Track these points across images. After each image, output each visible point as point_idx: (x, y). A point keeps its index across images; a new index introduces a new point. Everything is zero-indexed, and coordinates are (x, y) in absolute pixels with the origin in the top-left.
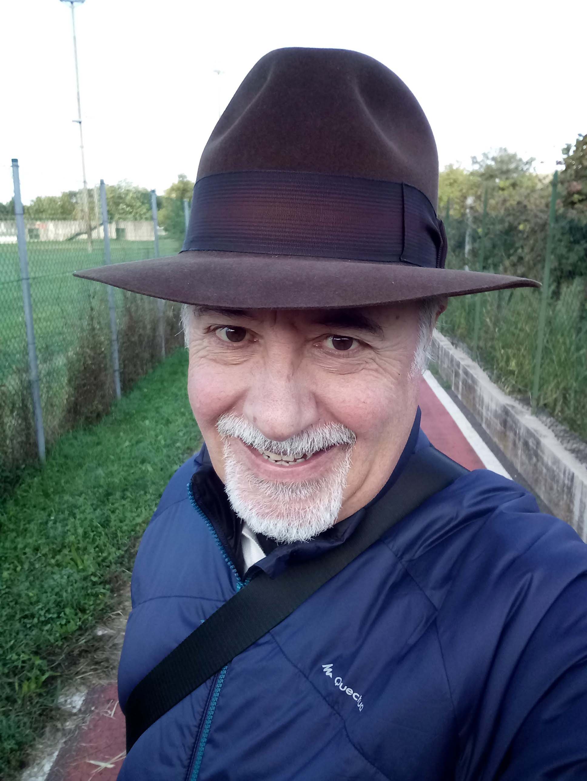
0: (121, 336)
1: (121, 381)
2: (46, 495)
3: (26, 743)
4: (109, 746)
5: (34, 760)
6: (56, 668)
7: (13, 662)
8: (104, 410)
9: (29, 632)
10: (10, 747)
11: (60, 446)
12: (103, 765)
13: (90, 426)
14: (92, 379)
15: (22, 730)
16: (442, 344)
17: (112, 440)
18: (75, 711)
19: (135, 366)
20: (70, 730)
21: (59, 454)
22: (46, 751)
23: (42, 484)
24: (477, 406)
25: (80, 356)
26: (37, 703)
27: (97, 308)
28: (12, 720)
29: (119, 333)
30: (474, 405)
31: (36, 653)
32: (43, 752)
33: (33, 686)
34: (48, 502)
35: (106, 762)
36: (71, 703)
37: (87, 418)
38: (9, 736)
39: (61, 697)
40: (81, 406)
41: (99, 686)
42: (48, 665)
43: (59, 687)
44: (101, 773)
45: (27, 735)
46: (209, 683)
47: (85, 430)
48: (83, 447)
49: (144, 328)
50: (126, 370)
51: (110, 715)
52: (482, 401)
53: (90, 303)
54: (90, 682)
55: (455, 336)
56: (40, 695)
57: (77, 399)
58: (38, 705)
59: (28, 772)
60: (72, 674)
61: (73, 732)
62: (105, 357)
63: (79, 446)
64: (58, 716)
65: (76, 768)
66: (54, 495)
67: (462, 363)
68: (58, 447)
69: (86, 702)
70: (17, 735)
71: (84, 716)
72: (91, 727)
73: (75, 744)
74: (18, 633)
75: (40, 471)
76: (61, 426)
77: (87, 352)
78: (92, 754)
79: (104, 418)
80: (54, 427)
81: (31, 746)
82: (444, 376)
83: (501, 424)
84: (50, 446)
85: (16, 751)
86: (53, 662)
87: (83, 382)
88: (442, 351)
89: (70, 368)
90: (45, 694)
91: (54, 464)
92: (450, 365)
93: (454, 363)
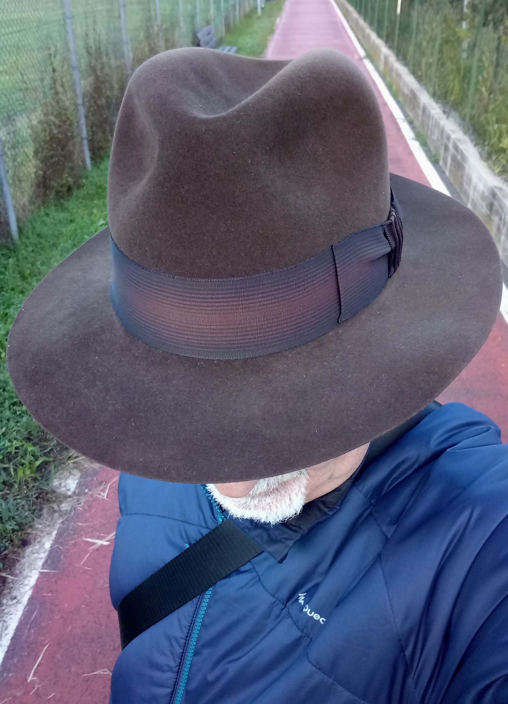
0: (86, 100)
1: (90, 150)
2: (24, 277)
3: (26, 524)
4: (104, 525)
5: (35, 539)
6: (49, 452)
7: (7, 448)
8: (74, 182)
9: (19, 420)
10: (11, 527)
11: (32, 224)
12: (99, 542)
13: (62, 201)
14: (60, 149)
15: (21, 512)
16: (433, 112)
17: (86, 217)
18: (69, 493)
19: (104, 132)
20: (66, 511)
21: (33, 233)
22: (46, 530)
23: (17, 266)
24: (465, 185)
25: (45, 125)
26: (33, 487)
27: (59, 69)
28: (11, 502)
29: (84, 95)
30: (462, 184)
31: (28, 439)
32: (42, 532)
33: (28, 472)
34: (26, 286)
35: (102, 540)
36: (65, 486)
37: (58, 192)
38: (9, 518)
39: (55, 480)
40: (50, 180)
41: (91, 470)
42: (41, 451)
43: (53, 471)
44: (97, 550)
45: (26, 517)
46: (195, 600)
47: (56, 206)
48: (56, 225)
49: (112, 88)
50: (95, 137)
51: (103, 496)
52: (470, 180)
53: (52, 64)
54: (83, 466)
55: (448, 103)
56: (35, 479)
57: (45, 172)
58: (34, 489)
59: (31, 549)
60: (64, 458)
61: (70, 513)
62: (71, 125)
63: (52, 223)
64: (54, 498)
65: (74, 545)
66: (31, 278)
67: (453, 136)
68: (30, 226)
69: (80, 485)
70: (16, 517)
71: (78, 497)
72: (86, 508)
73: (72, 524)
74: (8, 420)
75: (15, 252)
76: (32, 202)
77: (51, 120)
78: (88, 533)
79: (75, 192)
80: (24, 204)
81: (31, 527)
82: (432, 149)
83: (487, 207)
84: (21, 224)
85: (18, 531)
86: (45, 447)
87: (50, 154)
88: (432, 121)
89: (36, 138)
90: (40, 478)
91: (28, 243)
92: (440, 138)
93: (445, 136)
